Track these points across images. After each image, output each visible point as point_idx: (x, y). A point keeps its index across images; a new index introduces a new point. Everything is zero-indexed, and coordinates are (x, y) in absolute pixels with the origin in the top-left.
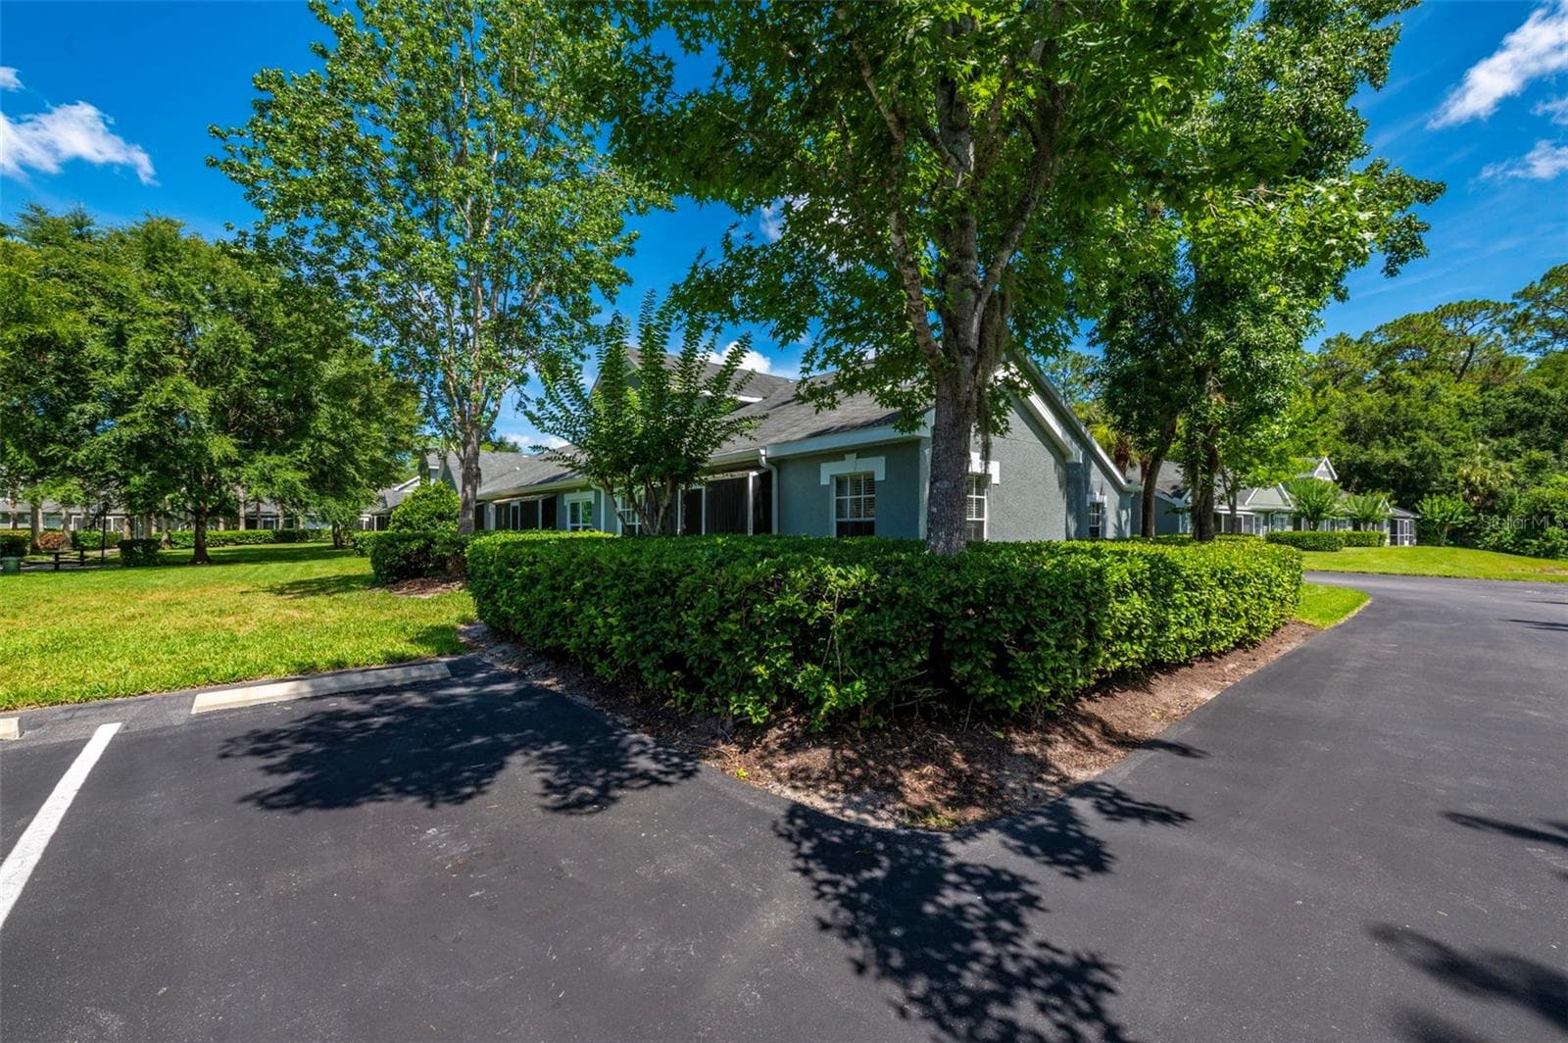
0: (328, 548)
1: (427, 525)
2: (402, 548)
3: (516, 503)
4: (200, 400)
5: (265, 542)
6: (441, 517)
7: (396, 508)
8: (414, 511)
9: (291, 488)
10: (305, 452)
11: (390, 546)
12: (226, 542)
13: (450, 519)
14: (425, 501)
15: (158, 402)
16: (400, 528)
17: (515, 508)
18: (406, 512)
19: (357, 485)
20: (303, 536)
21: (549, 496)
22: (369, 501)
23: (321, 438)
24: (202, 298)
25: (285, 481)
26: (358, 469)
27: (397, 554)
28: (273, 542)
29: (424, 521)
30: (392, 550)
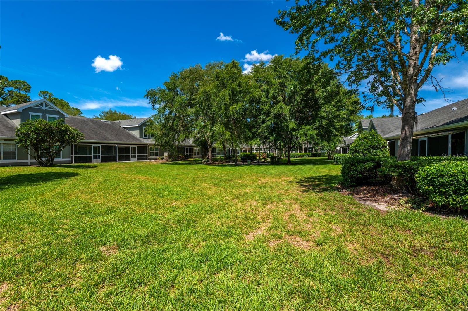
0: (326, 159)
1: (366, 152)
2: (359, 167)
3: (425, 138)
4: (286, 110)
5: (309, 157)
6: (373, 148)
7: (351, 144)
8: (360, 145)
9: (312, 138)
10: (317, 124)
11: (352, 165)
12: (299, 156)
13: (378, 148)
14: (366, 140)
15: (276, 112)
16: (353, 153)
17: (423, 142)
18: (356, 146)
19: (335, 135)
20: (319, 155)
21: (457, 132)
22: (340, 142)
23: (322, 118)
24: (288, 76)
25: (311, 135)
26: (336, 129)
27: (356, 170)
28: (311, 157)
29: (365, 150)
30: (353, 168)
